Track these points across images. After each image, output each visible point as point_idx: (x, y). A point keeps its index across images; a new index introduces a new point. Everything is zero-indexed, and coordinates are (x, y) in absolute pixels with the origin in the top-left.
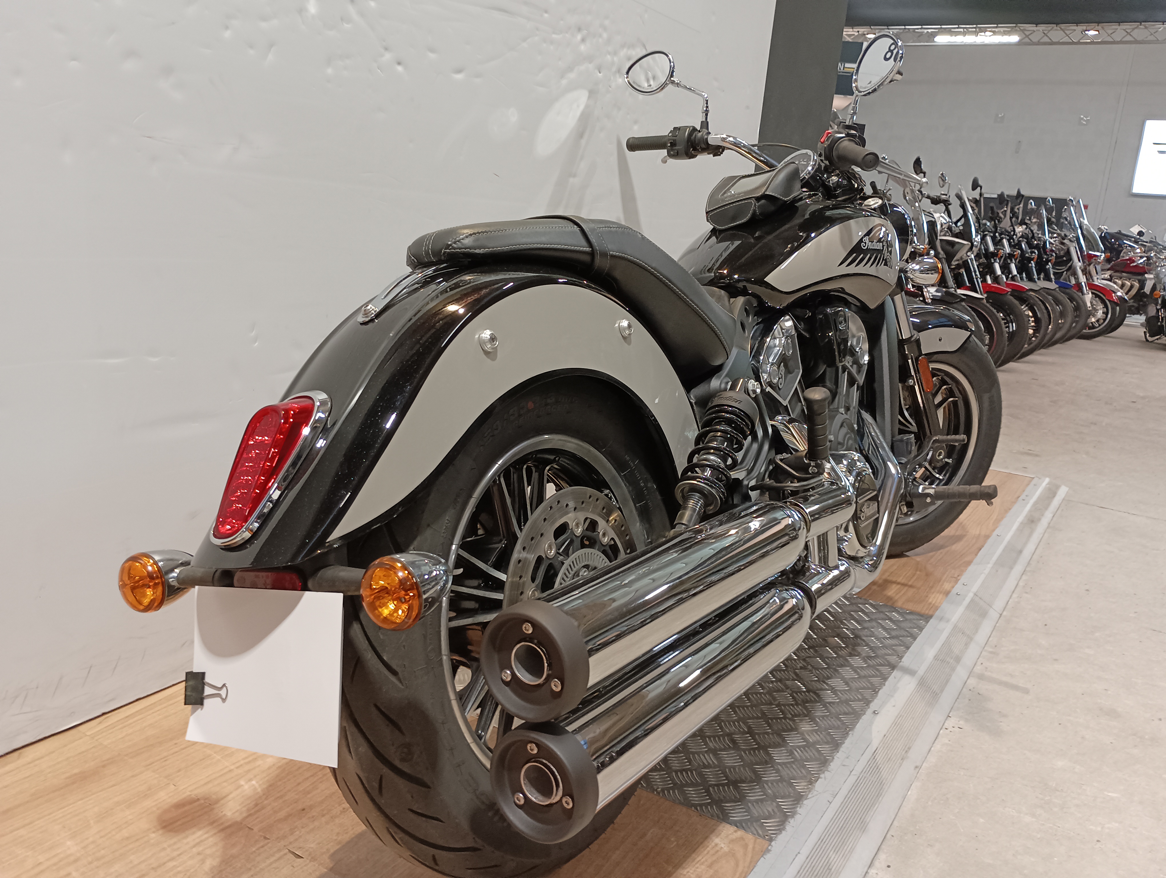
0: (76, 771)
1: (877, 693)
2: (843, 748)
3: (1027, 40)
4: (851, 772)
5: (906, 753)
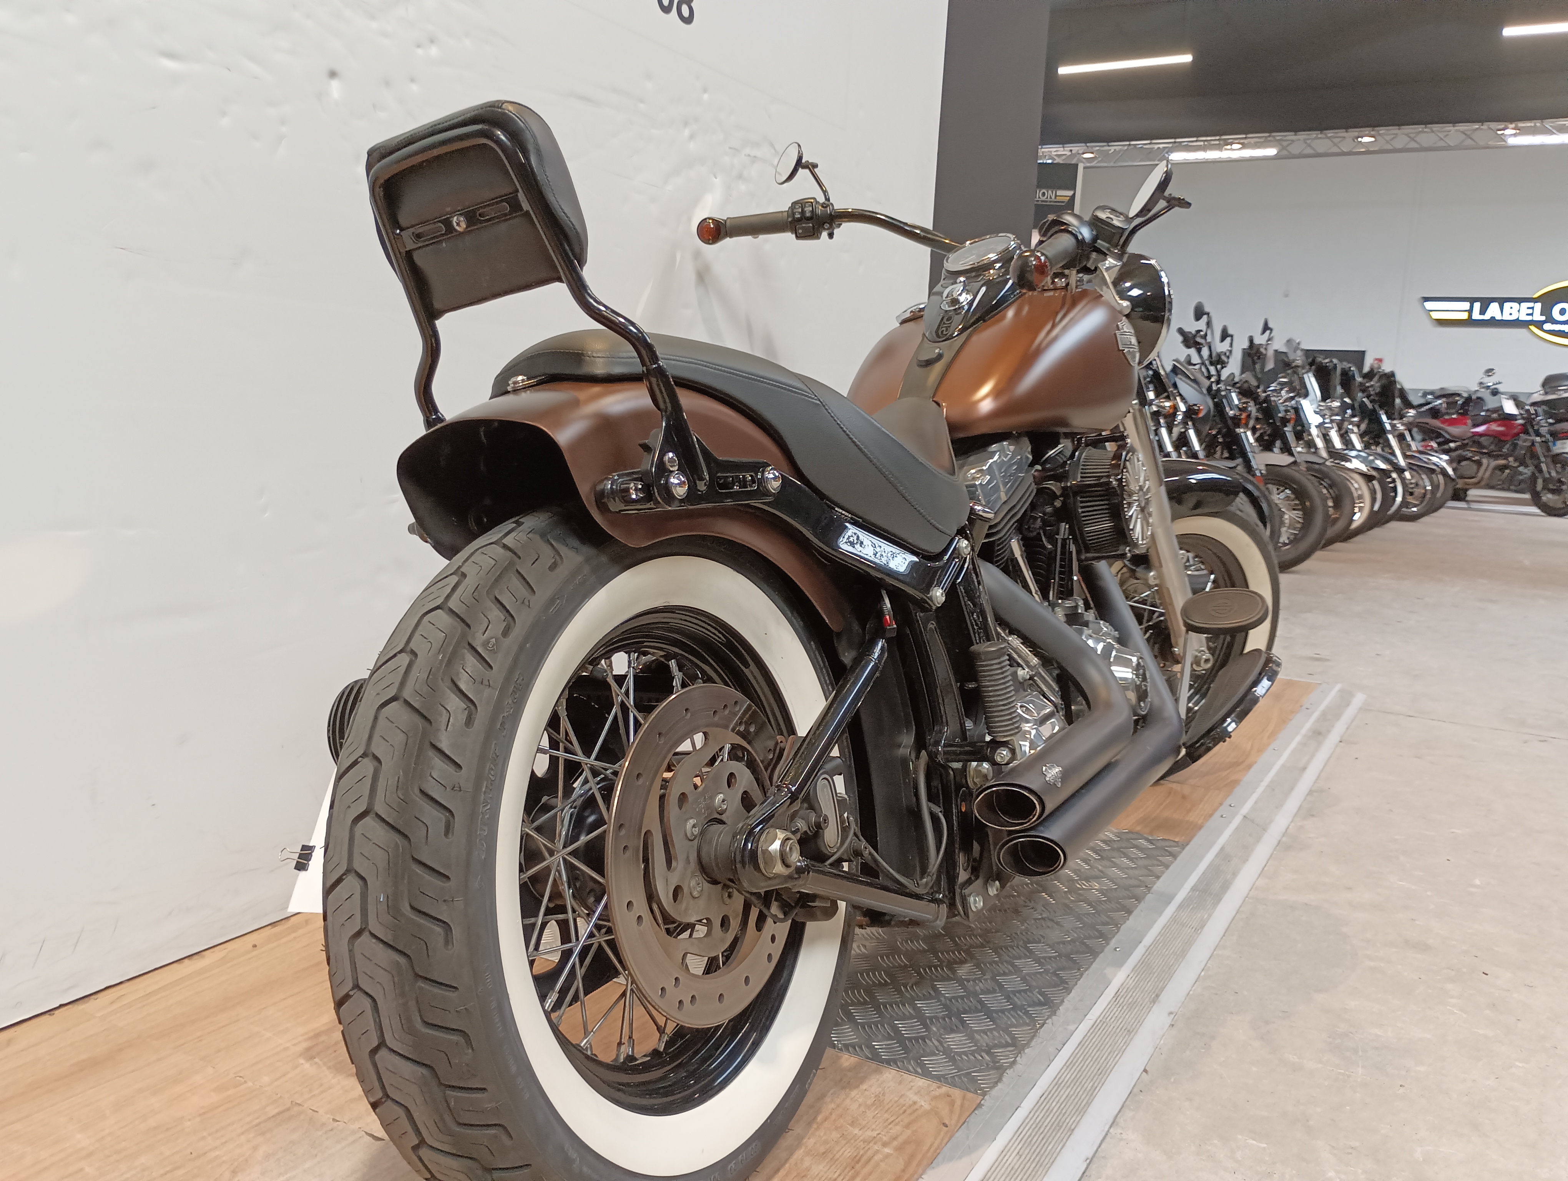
1: (1119, 929)
2: (1076, 990)
3: (1285, 153)
5: (1157, 996)
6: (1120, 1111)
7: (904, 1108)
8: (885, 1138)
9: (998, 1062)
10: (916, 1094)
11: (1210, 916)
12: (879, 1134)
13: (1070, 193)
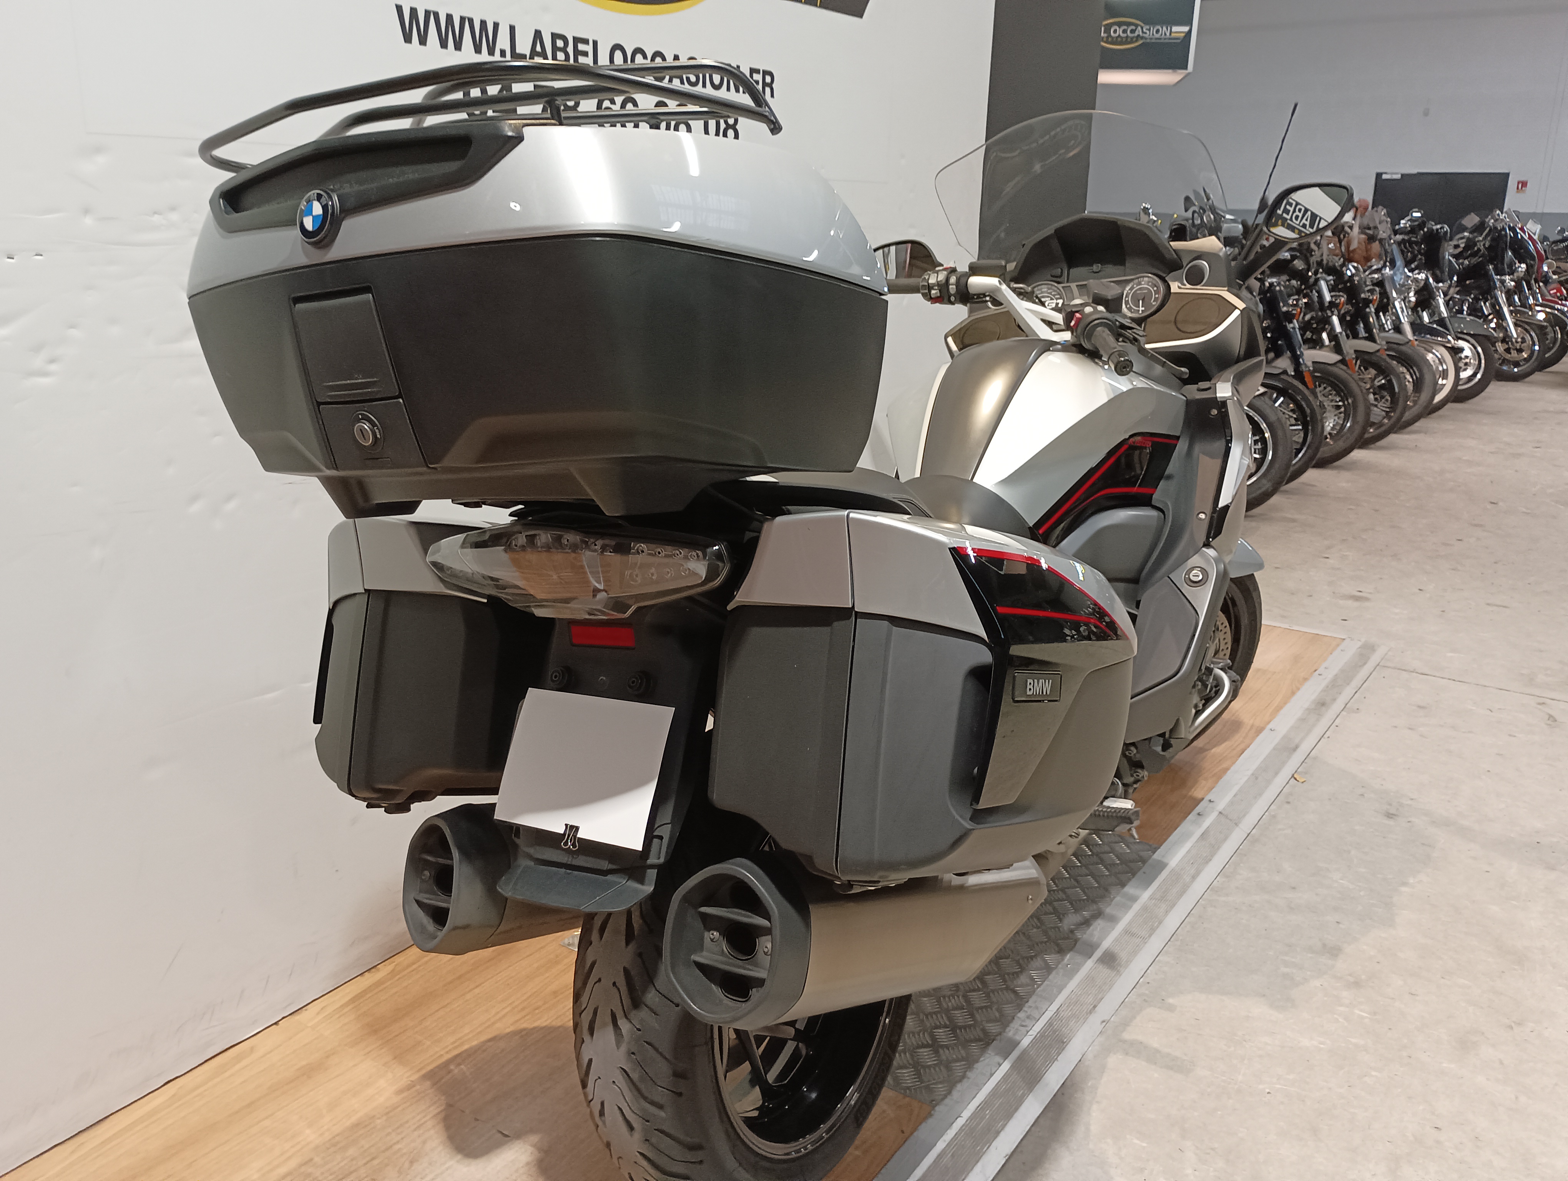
0: (303, 1063)
2: (1026, 1007)
5: (1095, 1007)
9: (952, 1076)
10: (886, 1103)
11: (1160, 923)
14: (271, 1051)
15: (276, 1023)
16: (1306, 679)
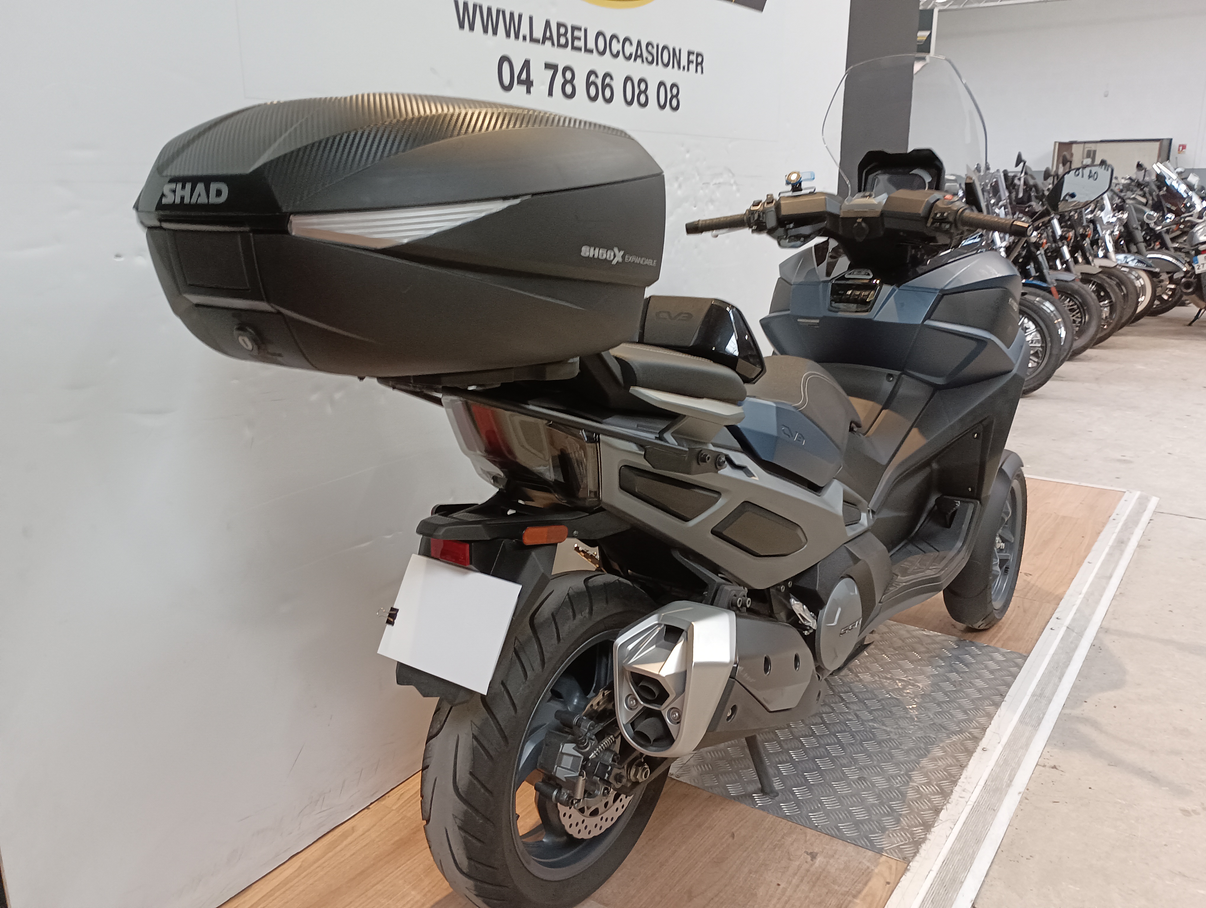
0: (397, 838)
1: (985, 731)
2: (960, 782)
4: (967, 802)
5: (1011, 781)
6: (990, 866)
7: (863, 871)
8: (854, 892)
9: (915, 838)
10: (868, 861)
11: (1044, 714)
12: (850, 889)
13: (927, 33)
14: (369, 830)
15: (367, 807)
16: (1104, 525)
